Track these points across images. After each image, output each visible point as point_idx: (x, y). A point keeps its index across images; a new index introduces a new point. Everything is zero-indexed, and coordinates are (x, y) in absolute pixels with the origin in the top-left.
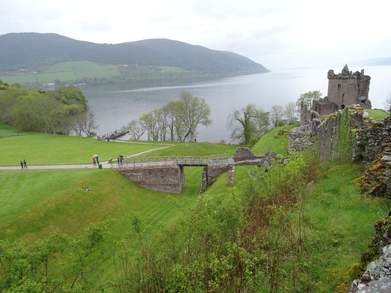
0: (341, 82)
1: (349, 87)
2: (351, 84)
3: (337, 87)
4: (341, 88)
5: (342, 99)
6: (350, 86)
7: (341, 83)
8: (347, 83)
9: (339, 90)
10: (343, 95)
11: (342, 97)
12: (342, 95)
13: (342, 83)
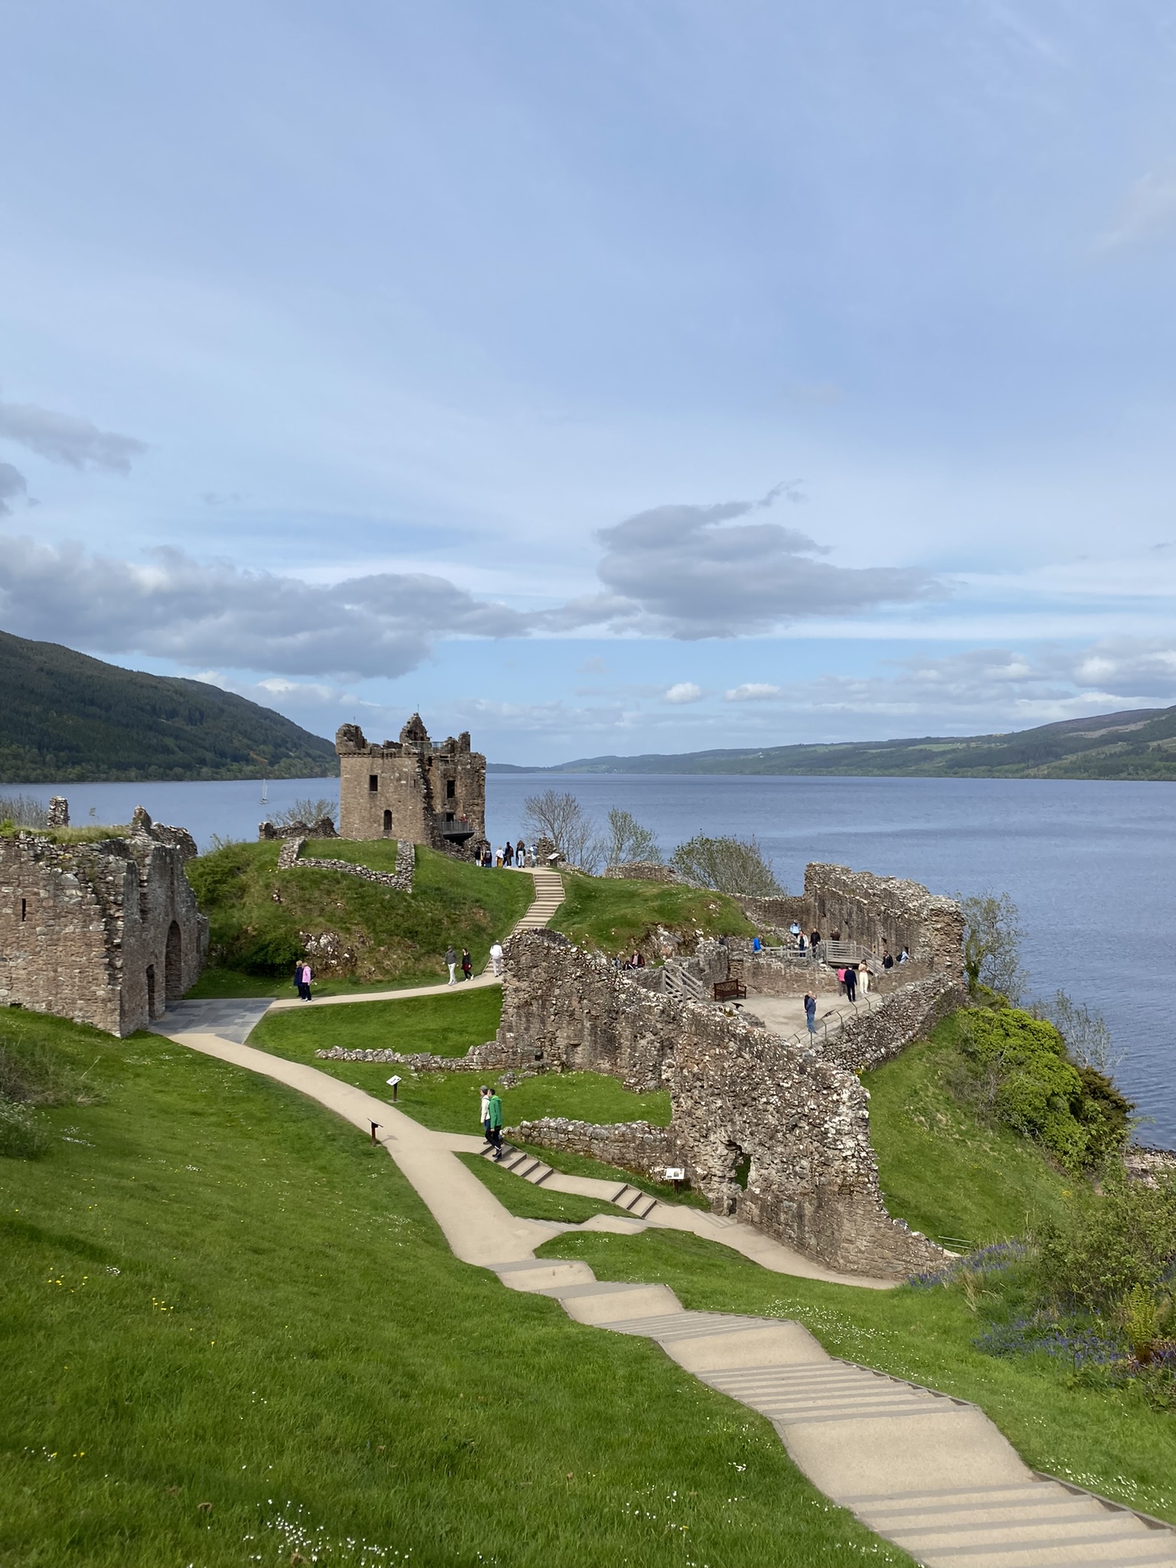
0: (378, 766)
1: (402, 785)
2: (405, 773)
3: (367, 786)
4: (379, 788)
5: (382, 828)
6: (403, 782)
7: (377, 772)
8: (394, 772)
9: (372, 797)
10: (388, 814)
11: (382, 821)
12: (383, 815)
13: (380, 771)
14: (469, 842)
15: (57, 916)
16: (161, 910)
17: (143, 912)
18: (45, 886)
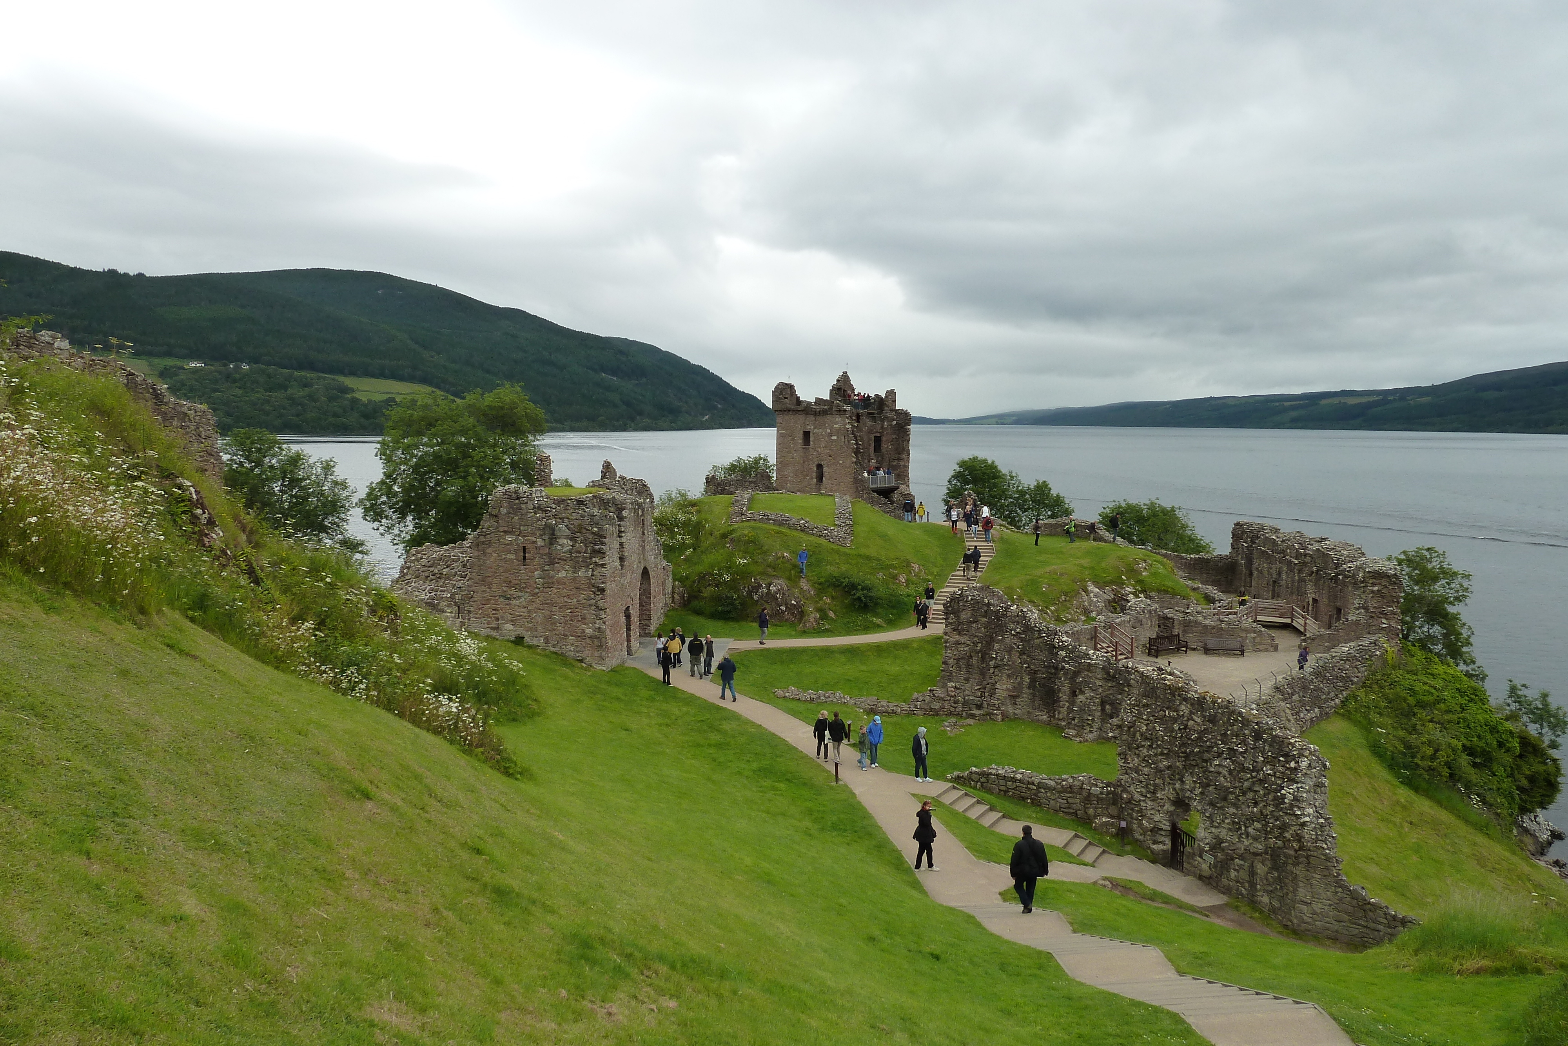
0: (811, 423)
1: (832, 441)
2: (836, 429)
3: (800, 442)
4: (812, 443)
5: (815, 480)
6: (835, 438)
7: (810, 428)
8: (825, 429)
9: (806, 450)
10: (820, 466)
11: (814, 475)
12: (815, 469)
14: (895, 496)
15: (552, 563)
16: (635, 557)
17: (622, 559)
18: (541, 535)
